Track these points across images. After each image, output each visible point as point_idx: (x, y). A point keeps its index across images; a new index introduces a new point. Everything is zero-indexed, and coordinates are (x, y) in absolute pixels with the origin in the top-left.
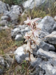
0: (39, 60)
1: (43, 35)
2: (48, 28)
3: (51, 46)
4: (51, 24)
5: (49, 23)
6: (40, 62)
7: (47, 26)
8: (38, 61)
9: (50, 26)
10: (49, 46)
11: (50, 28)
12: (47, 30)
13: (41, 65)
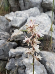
0: (12, 60)
1: (4, 36)
2: (4, 28)
3: (13, 43)
4: (5, 23)
5: (3, 23)
6: (14, 62)
7: (2, 26)
8: (11, 62)
9: (5, 25)
10: (12, 44)
11: (6, 27)
12: (4, 30)
13: (17, 63)
